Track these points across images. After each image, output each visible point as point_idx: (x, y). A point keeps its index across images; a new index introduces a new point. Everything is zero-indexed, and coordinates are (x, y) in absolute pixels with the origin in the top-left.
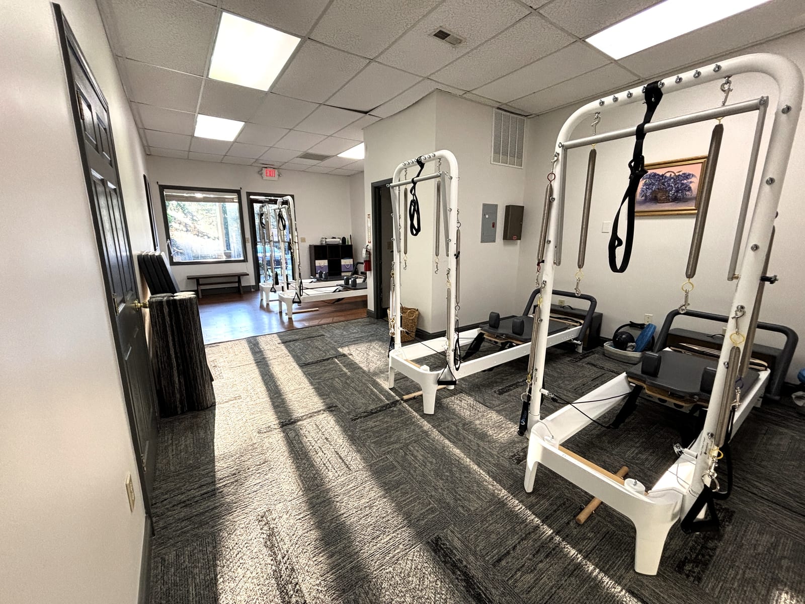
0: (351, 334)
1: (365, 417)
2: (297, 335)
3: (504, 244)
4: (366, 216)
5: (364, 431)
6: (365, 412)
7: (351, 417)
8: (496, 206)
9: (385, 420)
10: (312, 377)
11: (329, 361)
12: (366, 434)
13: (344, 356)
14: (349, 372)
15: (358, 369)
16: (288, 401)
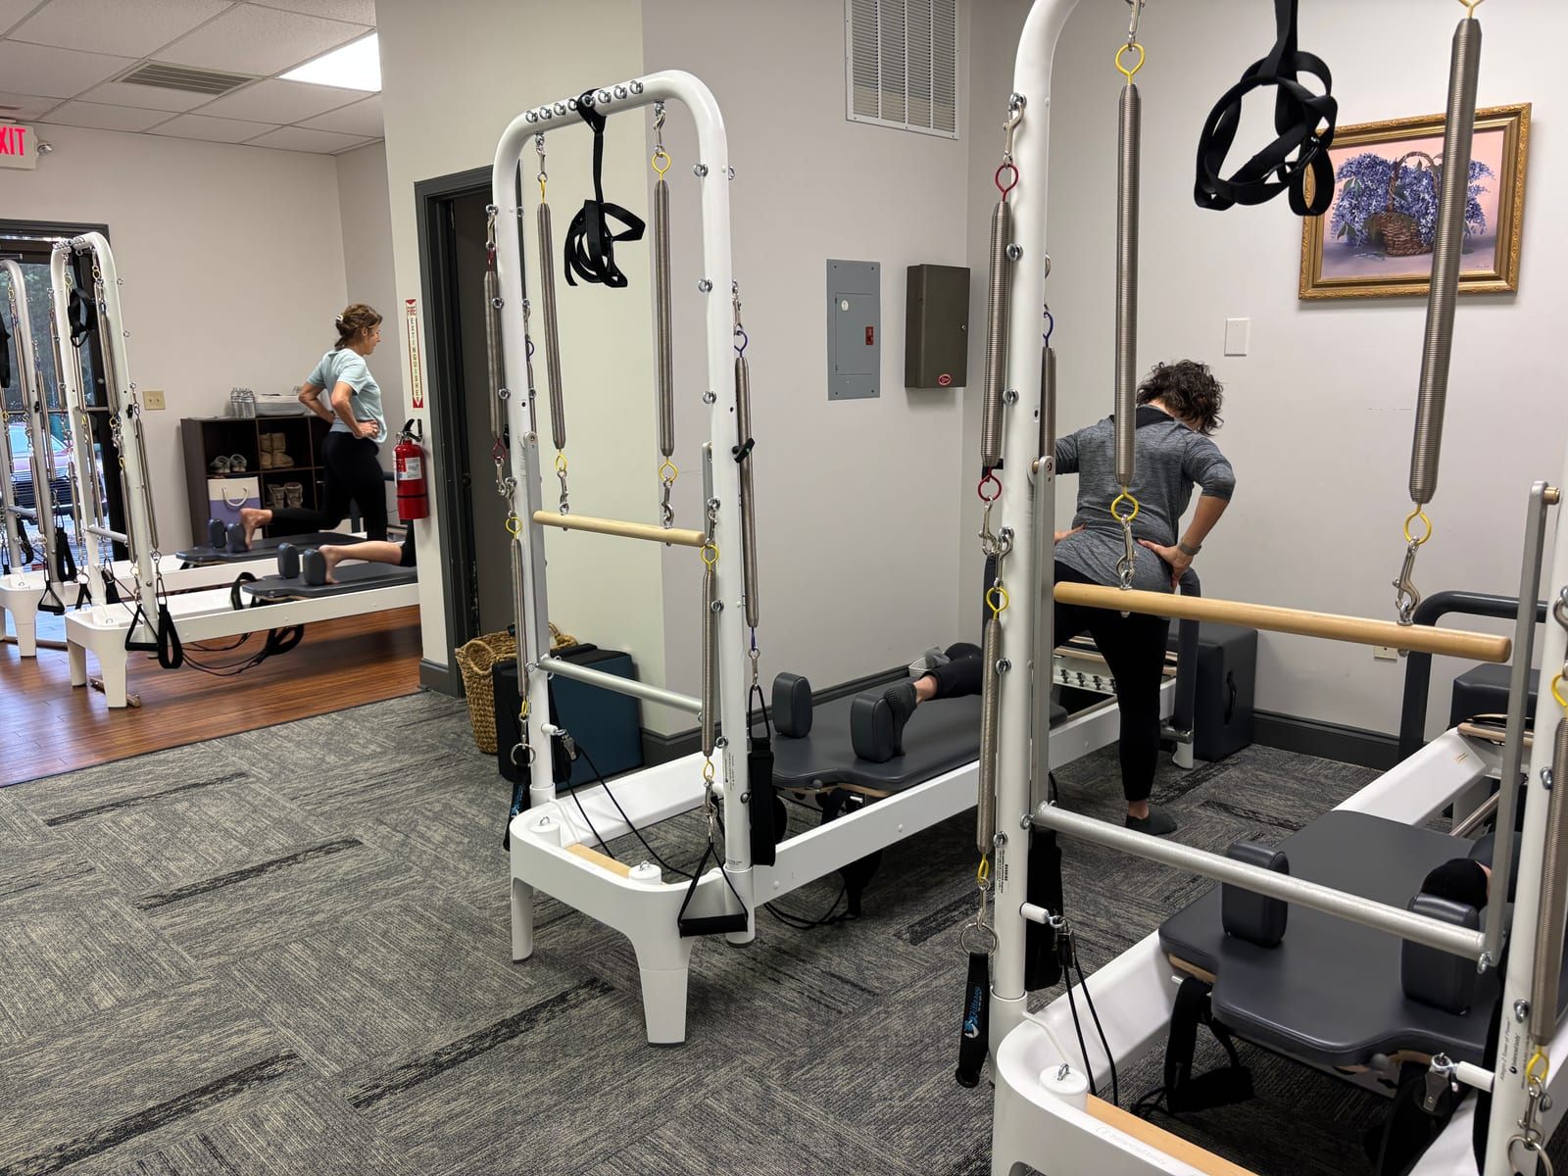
0: (355, 761)
1: (408, 1085)
2: (132, 780)
3: (911, 402)
4: (402, 307)
5: (406, 1141)
6: (408, 1066)
7: (352, 1091)
8: (874, 268)
9: (492, 1086)
10: (189, 950)
11: (265, 877)
12: (412, 1151)
13: (328, 853)
14: (345, 912)
15: (384, 897)
16: (88, 1055)
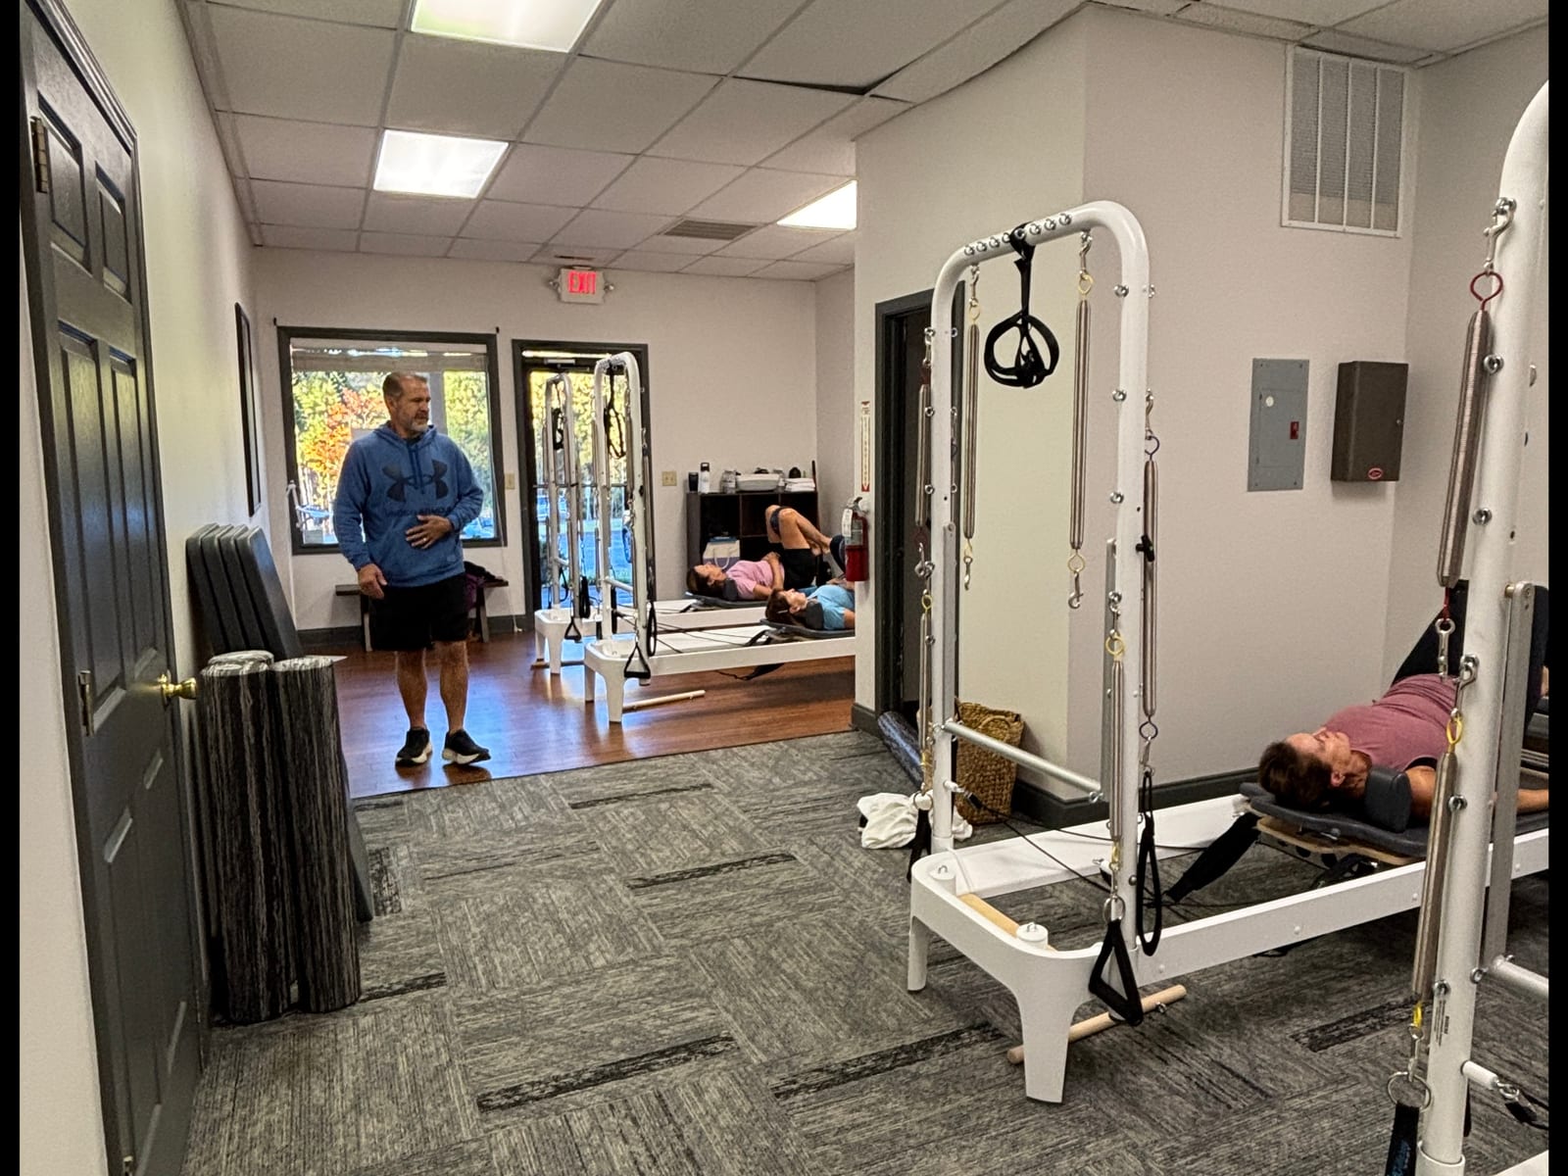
0: (796, 785)
1: (820, 1087)
2: (631, 779)
3: (1335, 494)
4: (858, 406)
5: (815, 1139)
6: (820, 1070)
7: (774, 1082)
8: (1303, 365)
9: (890, 1106)
10: (660, 928)
11: (720, 876)
12: (820, 1149)
13: (769, 863)
14: (779, 919)
15: (811, 911)
16: (583, 1004)
